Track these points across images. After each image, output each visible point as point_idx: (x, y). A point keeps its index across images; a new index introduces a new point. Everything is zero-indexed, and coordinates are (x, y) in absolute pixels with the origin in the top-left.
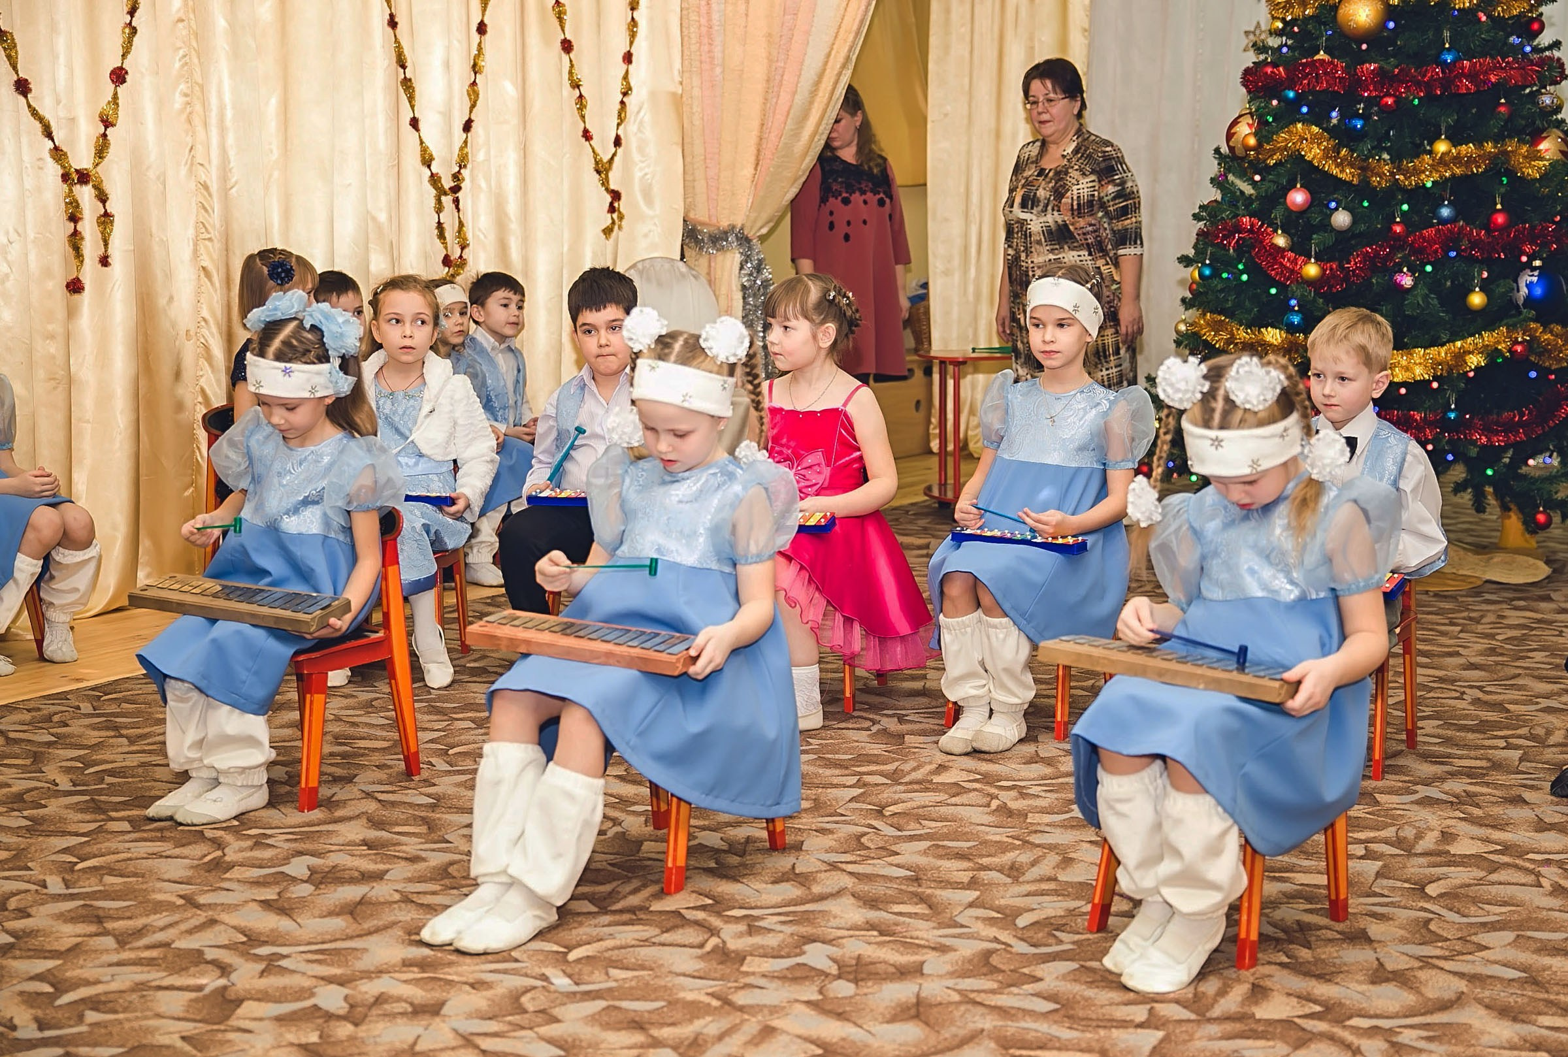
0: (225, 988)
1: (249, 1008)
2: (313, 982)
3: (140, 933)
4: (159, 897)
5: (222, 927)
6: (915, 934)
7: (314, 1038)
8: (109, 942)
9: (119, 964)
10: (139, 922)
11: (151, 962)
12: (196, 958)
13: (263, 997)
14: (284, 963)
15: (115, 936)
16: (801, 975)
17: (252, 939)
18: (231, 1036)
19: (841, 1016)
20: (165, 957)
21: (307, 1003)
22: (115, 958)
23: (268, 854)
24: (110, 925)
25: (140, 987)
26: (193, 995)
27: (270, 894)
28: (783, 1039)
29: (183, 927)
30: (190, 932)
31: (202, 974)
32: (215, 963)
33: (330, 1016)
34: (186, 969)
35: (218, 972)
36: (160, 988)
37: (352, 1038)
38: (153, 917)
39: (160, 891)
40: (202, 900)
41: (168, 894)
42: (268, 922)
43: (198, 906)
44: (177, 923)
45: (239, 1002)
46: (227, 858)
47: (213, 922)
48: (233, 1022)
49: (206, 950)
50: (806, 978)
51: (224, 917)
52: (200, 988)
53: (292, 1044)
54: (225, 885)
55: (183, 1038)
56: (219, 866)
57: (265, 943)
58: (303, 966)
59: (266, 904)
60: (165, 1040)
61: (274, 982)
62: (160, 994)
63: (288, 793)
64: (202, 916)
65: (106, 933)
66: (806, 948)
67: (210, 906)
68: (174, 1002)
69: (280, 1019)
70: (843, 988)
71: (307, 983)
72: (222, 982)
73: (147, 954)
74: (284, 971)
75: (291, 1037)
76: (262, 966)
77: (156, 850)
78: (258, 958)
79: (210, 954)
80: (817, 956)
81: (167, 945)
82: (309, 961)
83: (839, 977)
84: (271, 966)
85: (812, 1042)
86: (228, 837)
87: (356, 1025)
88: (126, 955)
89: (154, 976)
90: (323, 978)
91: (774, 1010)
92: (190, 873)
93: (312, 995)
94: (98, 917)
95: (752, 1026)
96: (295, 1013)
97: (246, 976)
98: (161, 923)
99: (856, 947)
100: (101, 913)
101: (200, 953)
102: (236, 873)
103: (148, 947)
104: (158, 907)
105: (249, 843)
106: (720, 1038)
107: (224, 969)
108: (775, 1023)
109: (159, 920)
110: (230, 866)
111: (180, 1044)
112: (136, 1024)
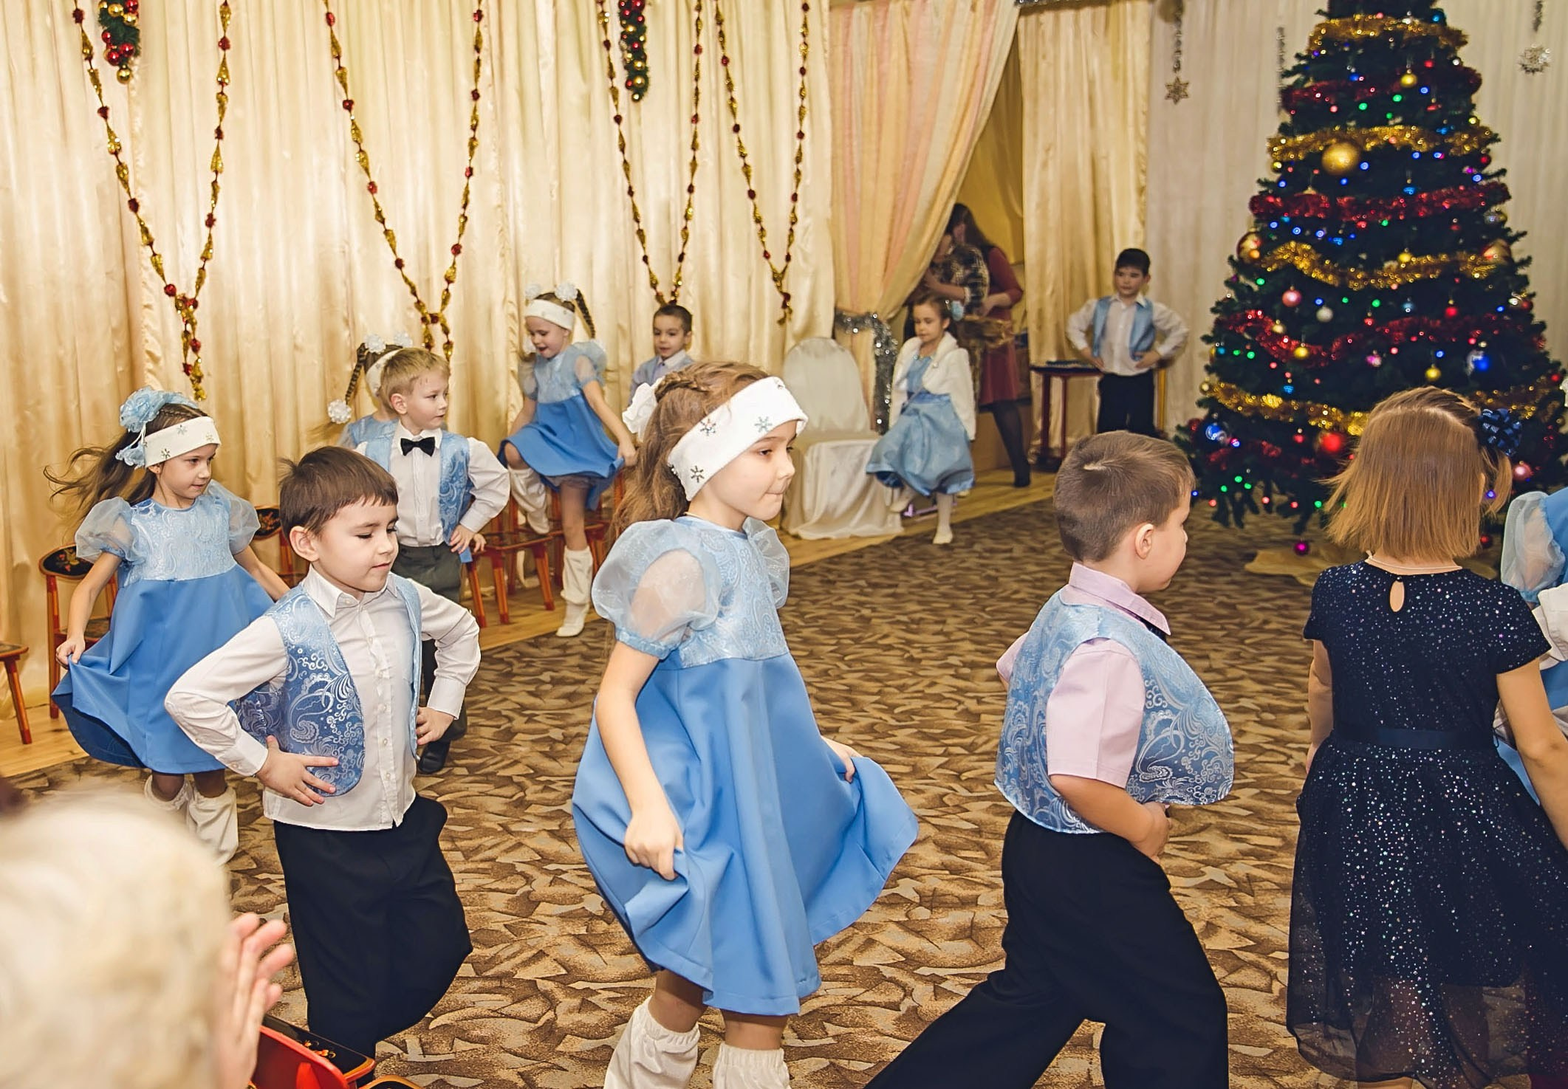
0: (529, 892)
1: (543, 907)
2: (582, 891)
3: (477, 850)
4: (487, 825)
5: (526, 849)
6: (974, 874)
7: (583, 931)
8: (459, 855)
9: (466, 872)
10: (475, 843)
11: (483, 872)
12: (510, 870)
13: (552, 900)
14: (563, 876)
15: (463, 852)
16: (894, 902)
17: (544, 859)
18: (534, 926)
19: (919, 934)
20: (492, 869)
21: (579, 906)
22: (463, 867)
23: (551, 796)
24: (459, 844)
25: (479, 888)
26: (511, 896)
27: (554, 826)
28: (880, 948)
29: (503, 847)
30: (507, 851)
31: (516, 881)
32: (522, 874)
33: (592, 916)
34: (505, 877)
35: (524, 881)
36: (491, 890)
37: (606, 933)
38: (484, 839)
39: (488, 820)
40: (514, 828)
41: (492, 822)
42: (553, 846)
43: (511, 833)
44: (498, 844)
45: (537, 903)
46: (527, 798)
47: (520, 845)
48: (534, 917)
49: (517, 865)
50: (898, 904)
51: (527, 841)
52: (514, 891)
53: (570, 935)
54: (526, 818)
55: (505, 926)
56: (522, 804)
57: (552, 862)
58: (576, 880)
59: (552, 833)
60: (495, 926)
61: (558, 890)
62: (491, 894)
63: (564, 750)
64: (513, 841)
65: (456, 849)
66: (899, 881)
67: (519, 833)
68: (499, 901)
69: (562, 916)
70: (922, 913)
71: (579, 892)
72: (527, 888)
73: (481, 865)
74: (564, 882)
75: (569, 929)
76: (551, 878)
77: (484, 790)
78: (548, 872)
79: (520, 868)
80: (906, 889)
81: (493, 860)
82: (579, 876)
83: (920, 905)
84: (556, 878)
85: (898, 952)
86: (528, 782)
87: (609, 924)
88: (470, 866)
89: (486, 881)
90: (587, 889)
91: (875, 927)
92: (505, 808)
93: (582, 900)
94: (452, 837)
95: (859, 939)
96: (571, 912)
97: (541, 884)
98: (489, 844)
99: (934, 882)
100: (453, 834)
101: (513, 866)
102: (532, 809)
103: (482, 861)
104: (488, 832)
105: (540, 787)
106: (838, 946)
107: (528, 879)
108: (876, 937)
109: (488, 841)
110: (529, 804)
111: (503, 930)
112: (477, 914)
